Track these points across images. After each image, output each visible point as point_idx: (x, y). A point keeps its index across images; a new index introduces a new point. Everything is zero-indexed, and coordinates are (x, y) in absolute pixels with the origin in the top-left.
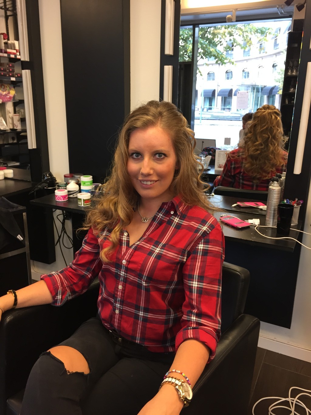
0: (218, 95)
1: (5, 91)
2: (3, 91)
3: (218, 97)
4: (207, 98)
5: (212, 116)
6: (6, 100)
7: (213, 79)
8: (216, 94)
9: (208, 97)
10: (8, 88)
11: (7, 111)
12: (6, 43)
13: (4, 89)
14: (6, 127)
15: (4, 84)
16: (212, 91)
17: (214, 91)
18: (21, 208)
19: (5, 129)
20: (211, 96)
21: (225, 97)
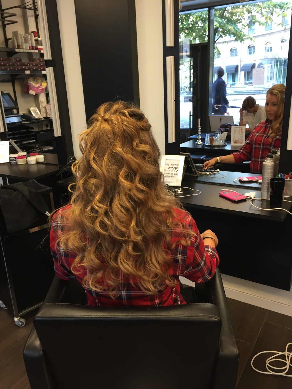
0: (241, 70)
1: (38, 84)
2: (36, 84)
3: (241, 72)
4: (231, 74)
5: (235, 91)
6: (39, 91)
7: (236, 55)
8: (239, 69)
9: (231, 72)
10: (40, 81)
11: (41, 102)
12: (36, 41)
13: (37, 81)
14: (40, 116)
15: (36, 77)
16: (235, 67)
17: (237, 67)
18: (48, 188)
19: (39, 118)
20: (234, 72)
21: (248, 72)
